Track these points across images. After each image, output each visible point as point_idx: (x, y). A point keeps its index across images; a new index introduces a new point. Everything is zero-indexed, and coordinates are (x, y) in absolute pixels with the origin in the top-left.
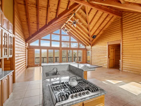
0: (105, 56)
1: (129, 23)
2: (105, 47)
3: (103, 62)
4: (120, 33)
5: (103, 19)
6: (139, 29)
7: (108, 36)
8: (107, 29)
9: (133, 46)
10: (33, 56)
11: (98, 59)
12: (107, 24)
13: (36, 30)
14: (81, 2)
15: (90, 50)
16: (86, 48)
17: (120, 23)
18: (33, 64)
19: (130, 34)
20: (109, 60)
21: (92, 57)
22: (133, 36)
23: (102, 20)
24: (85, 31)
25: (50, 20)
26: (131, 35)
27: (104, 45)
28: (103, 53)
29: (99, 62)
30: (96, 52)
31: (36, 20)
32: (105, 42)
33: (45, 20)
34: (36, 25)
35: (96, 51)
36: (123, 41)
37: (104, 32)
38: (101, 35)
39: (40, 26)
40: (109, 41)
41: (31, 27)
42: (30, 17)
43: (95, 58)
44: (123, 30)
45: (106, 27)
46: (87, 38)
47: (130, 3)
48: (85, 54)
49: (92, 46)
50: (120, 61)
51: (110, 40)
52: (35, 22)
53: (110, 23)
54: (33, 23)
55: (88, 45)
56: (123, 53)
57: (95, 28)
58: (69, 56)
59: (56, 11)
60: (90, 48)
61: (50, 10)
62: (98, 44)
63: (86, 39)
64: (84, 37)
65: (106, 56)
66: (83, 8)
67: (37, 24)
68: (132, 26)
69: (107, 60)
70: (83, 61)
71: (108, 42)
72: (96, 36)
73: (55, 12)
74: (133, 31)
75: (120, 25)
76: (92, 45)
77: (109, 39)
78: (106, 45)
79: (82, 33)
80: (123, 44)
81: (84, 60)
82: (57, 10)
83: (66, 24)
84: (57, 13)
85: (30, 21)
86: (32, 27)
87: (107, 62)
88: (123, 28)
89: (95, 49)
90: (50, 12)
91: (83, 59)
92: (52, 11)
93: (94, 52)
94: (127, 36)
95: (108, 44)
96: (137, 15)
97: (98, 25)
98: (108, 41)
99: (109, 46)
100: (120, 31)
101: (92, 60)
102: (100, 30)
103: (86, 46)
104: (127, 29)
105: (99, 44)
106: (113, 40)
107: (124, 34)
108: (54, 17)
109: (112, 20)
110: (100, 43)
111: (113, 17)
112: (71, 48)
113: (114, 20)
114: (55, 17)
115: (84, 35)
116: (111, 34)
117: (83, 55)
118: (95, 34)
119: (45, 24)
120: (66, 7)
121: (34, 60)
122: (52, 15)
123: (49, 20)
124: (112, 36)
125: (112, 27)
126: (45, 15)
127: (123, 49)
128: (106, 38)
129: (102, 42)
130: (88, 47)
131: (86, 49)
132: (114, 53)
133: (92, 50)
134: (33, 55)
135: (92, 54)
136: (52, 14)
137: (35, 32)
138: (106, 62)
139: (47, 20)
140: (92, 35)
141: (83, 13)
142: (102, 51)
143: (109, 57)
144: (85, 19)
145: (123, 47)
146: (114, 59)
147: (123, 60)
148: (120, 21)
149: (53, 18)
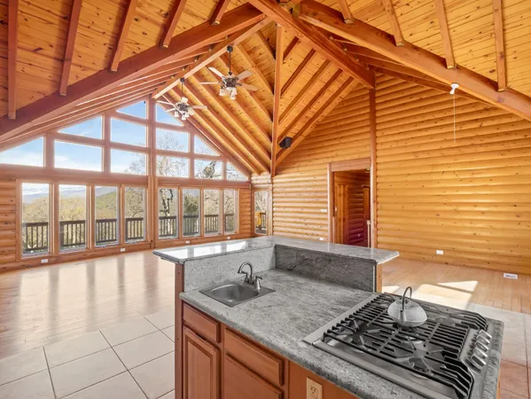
0: (322, 211)
1: (393, 107)
2: (322, 180)
3: (315, 230)
4: (368, 136)
5: (323, 85)
6: (419, 130)
7: (331, 143)
8: (327, 118)
9: (403, 179)
10: (11, 217)
11: (298, 220)
12: (328, 103)
13: (47, 89)
14: (272, 9)
15: (266, 189)
16: (250, 182)
17: (368, 104)
18: (12, 257)
19: (397, 141)
20: (335, 221)
21: (275, 214)
22: (405, 147)
23: (318, 86)
24: (257, 120)
25: (131, 55)
26: (400, 144)
27: (318, 172)
28: (314, 200)
29: (300, 231)
30: (288, 195)
31: (54, 41)
32: (321, 161)
33: (105, 50)
34: (51, 63)
35: (290, 192)
36: (379, 160)
37: (318, 129)
38: (308, 137)
39: (75, 75)
40: (335, 160)
41: (19, 68)
42: (20, 19)
43: (284, 217)
44: (378, 128)
45: (325, 113)
46: (260, 143)
47: (416, 48)
48: (249, 205)
49: (276, 174)
50: (368, 223)
51: (337, 155)
52: (52, 52)
53: (337, 101)
54: (35, 51)
55: (260, 172)
56: (379, 199)
57: (294, 113)
58: (168, 211)
59: (161, 20)
60: (266, 181)
61: (137, 9)
62: (296, 169)
63: (257, 147)
64: (250, 141)
65: (326, 211)
66: (265, 34)
67: (55, 59)
68: (403, 118)
69: (328, 222)
70: (240, 229)
71: (330, 164)
72: (291, 140)
73: (156, 23)
74: (405, 133)
75: (368, 110)
76: (276, 171)
77: (334, 154)
78: (323, 172)
79: (245, 127)
80: (376, 170)
81: (246, 226)
82: (170, 16)
83: (182, 80)
84: (166, 28)
85: (19, 37)
86: (28, 70)
87: (328, 228)
88: (378, 121)
89: (285, 185)
90: (136, 20)
91: (241, 223)
92: (144, 13)
93: (282, 197)
94: (387, 146)
95: (330, 169)
96: (415, 87)
97: (302, 103)
98: (330, 160)
99: (333, 174)
100: (368, 129)
101: (275, 224)
102: (307, 120)
103: (249, 173)
104: (388, 126)
105: (300, 169)
106: (348, 158)
107: (379, 141)
108: (149, 43)
109: (344, 94)
110: (303, 164)
111: (351, 79)
112: (195, 180)
113: (351, 93)
114: (153, 44)
115: (251, 133)
116: (342, 138)
117: (241, 207)
118: (290, 135)
119: (100, 66)
120: (206, 12)
121: (16, 237)
122: (144, 34)
123: (124, 54)
124: (344, 143)
125: (344, 113)
126: (110, 27)
127: (379, 186)
128: (324, 150)
129: (310, 161)
130: (260, 177)
131: (252, 185)
132: (346, 198)
133: (275, 190)
134: (13, 212)
135: (275, 204)
136: (144, 31)
137: (42, 97)
138: (325, 228)
139: (114, 48)
140: (281, 136)
141: (264, 50)
142: (312, 194)
143: (334, 214)
144: (265, 74)
145: (378, 180)
146: (347, 217)
147: (379, 219)
148: (367, 98)
149: (144, 48)
